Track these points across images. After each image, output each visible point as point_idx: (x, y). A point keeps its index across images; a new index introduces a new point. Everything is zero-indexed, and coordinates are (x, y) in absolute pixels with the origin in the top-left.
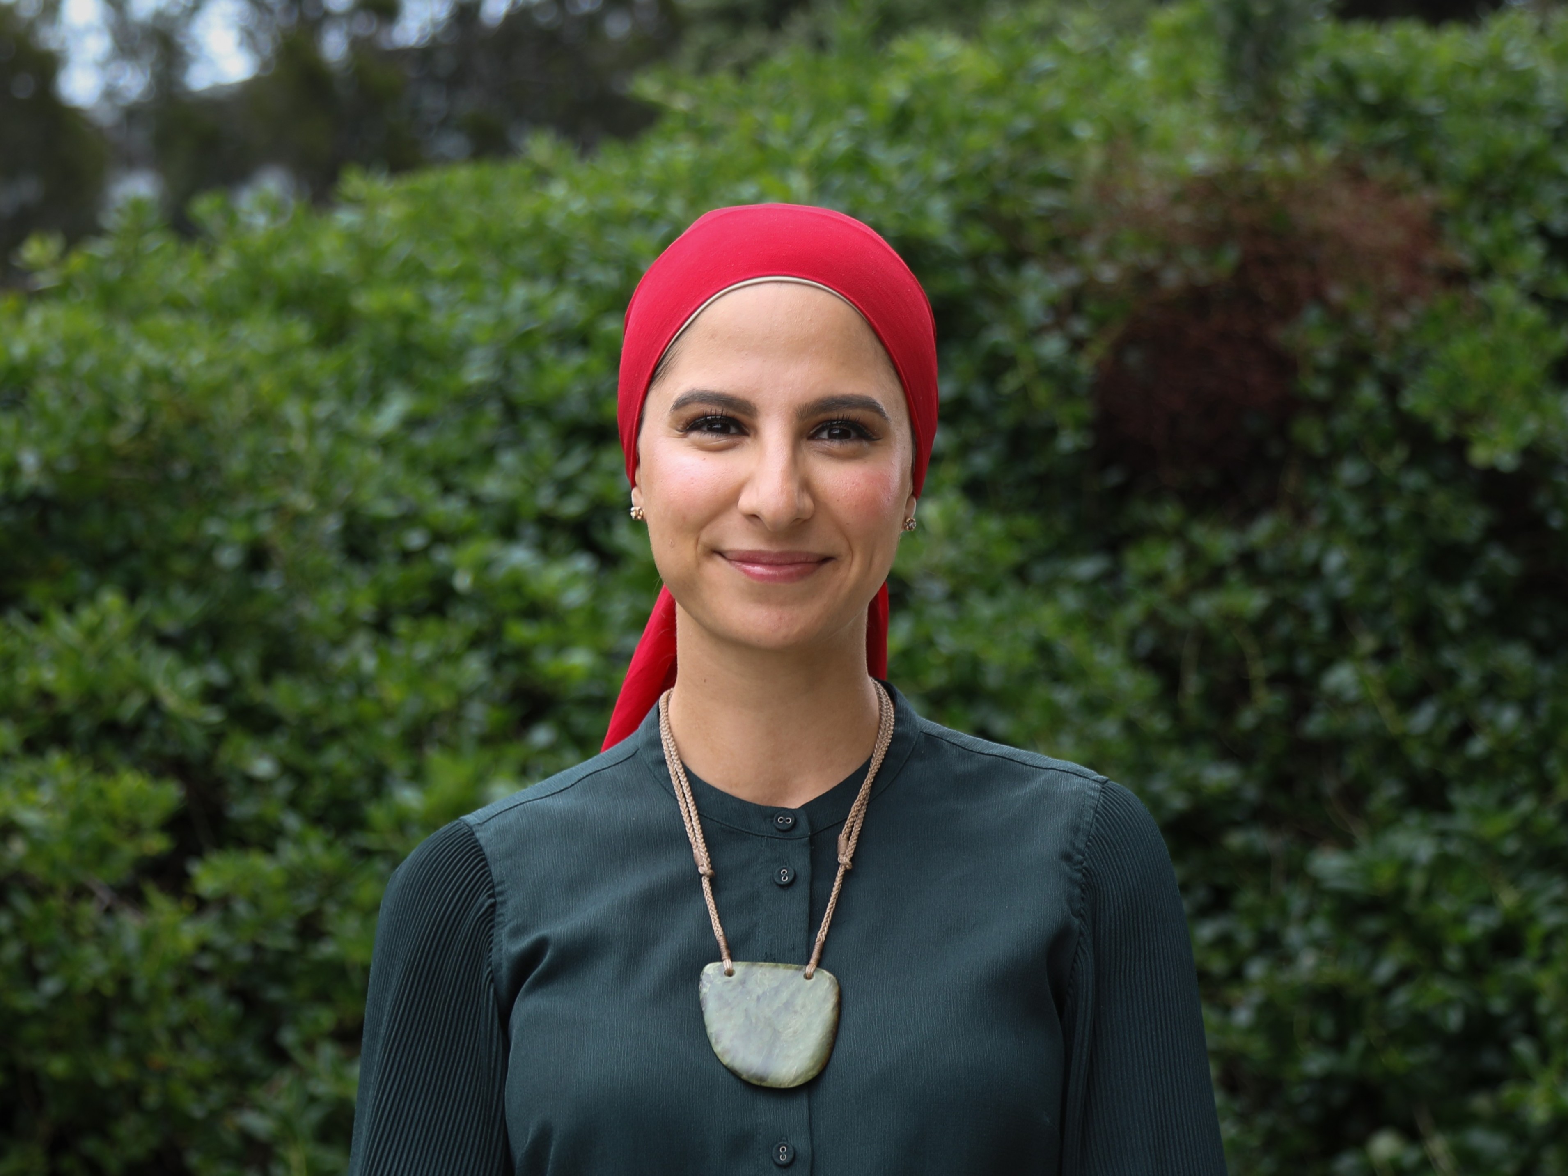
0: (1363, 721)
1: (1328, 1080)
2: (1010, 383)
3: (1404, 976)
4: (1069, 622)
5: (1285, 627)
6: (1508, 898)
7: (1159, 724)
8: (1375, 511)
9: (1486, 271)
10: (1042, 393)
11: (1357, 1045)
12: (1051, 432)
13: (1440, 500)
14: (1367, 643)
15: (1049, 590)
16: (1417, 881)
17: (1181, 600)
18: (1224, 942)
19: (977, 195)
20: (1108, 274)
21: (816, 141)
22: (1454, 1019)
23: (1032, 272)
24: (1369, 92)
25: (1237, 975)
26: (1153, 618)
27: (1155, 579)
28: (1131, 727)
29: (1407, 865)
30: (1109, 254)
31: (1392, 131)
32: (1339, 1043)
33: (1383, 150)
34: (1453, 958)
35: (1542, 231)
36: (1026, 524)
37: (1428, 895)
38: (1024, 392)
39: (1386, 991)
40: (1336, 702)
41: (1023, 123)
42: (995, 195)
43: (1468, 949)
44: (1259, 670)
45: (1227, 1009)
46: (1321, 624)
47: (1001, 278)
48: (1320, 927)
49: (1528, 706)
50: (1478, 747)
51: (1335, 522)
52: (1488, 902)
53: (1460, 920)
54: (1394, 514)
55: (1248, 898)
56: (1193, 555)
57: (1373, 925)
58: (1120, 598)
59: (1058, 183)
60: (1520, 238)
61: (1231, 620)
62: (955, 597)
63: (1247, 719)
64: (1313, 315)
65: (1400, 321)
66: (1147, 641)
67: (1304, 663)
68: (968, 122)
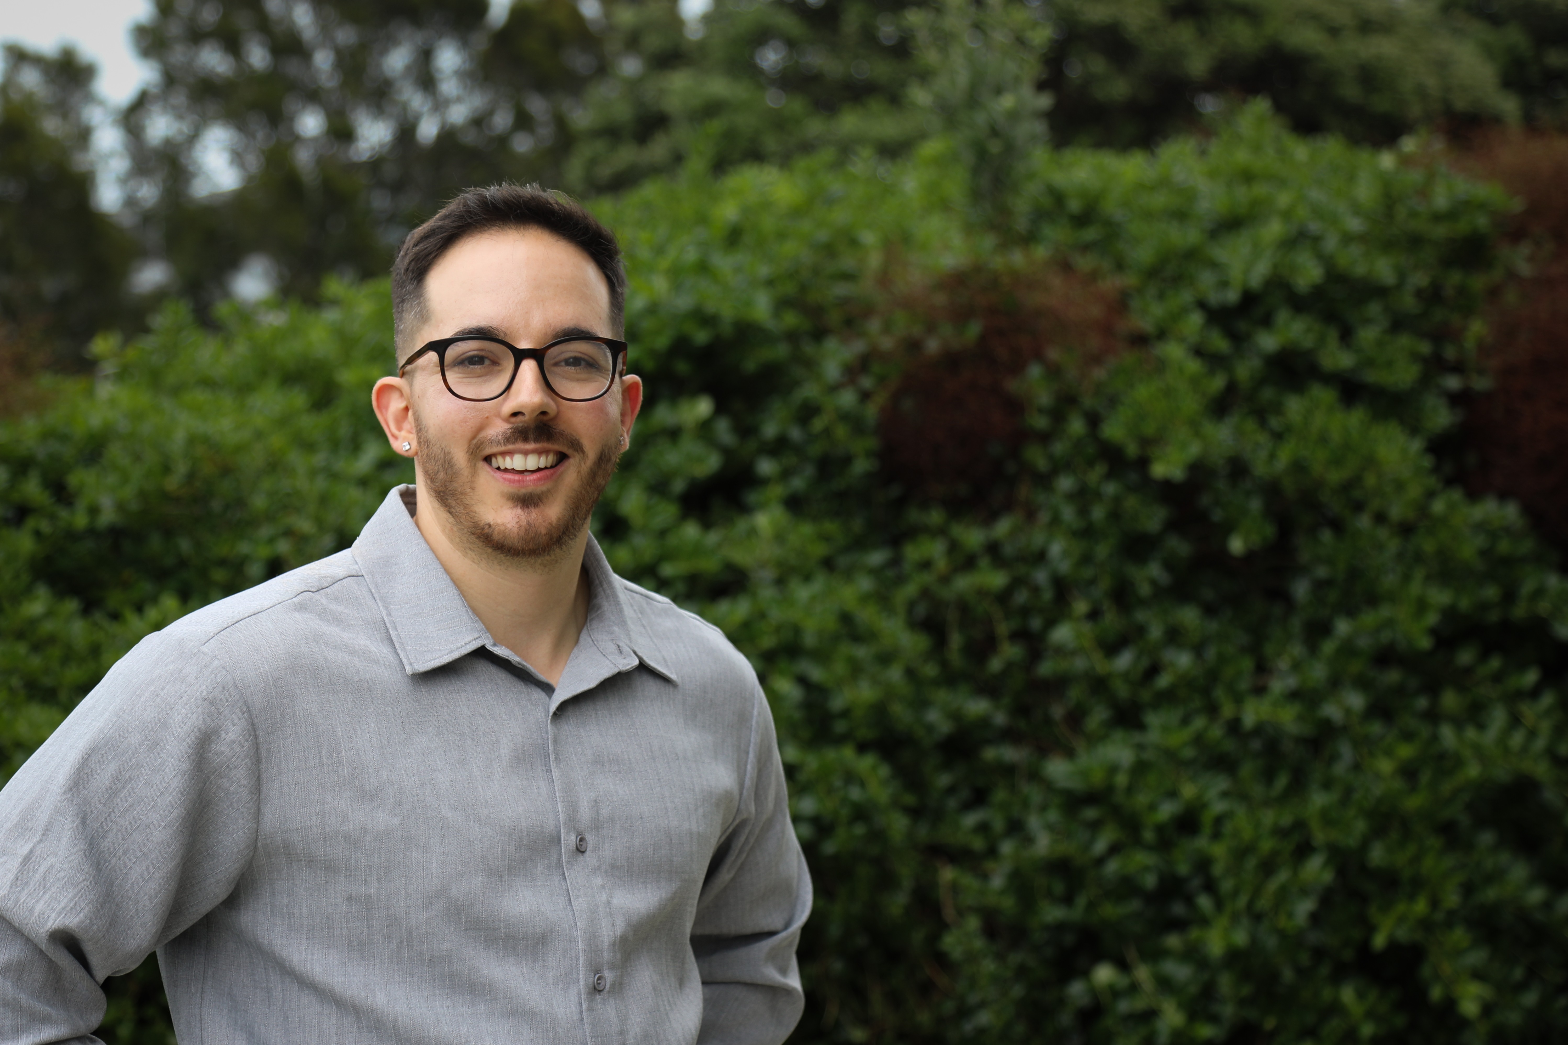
0: (1079, 664)
1: (1060, 927)
2: (818, 424)
3: (1114, 849)
4: (865, 599)
5: (1021, 597)
6: (1189, 791)
7: (930, 670)
8: (1083, 511)
9: (1162, 334)
10: (841, 432)
11: (1081, 901)
12: (847, 460)
13: (1131, 502)
14: (1081, 607)
15: (849, 574)
16: (1121, 780)
17: (945, 580)
18: (983, 828)
19: (789, 289)
20: (887, 343)
21: (672, 253)
22: (1150, 881)
23: (831, 344)
24: (1074, 205)
25: (992, 852)
26: (925, 593)
27: (926, 565)
28: (910, 673)
29: (1113, 769)
30: (887, 329)
31: (1091, 234)
32: (1068, 900)
33: (1086, 248)
34: (1149, 835)
35: (1202, 305)
36: (831, 527)
37: (1130, 790)
38: (827, 432)
39: (1100, 861)
40: (1060, 651)
41: (823, 235)
42: (803, 288)
43: (1160, 829)
44: (1003, 628)
45: (985, 877)
46: (1048, 595)
47: (809, 349)
48: (1053, 815)
49: (1198, 649)
50: (1164, 681)
51: (1056, 521)
52: (1173, 794)
53: (1153, 807)
54: (1098, 513)
55: (1000, 795)
56: (954, 547)
57: (1091, 813)
58: (900, 580)
59: (848, 277)
60: (1184, 311)
61: (982, 593)
62: (781, 582)
63: (995, 665)
64: (1035, 371)
65: (1099, 374)
66: (921, 610)
67: (1036, 623)
68: (781, 236)
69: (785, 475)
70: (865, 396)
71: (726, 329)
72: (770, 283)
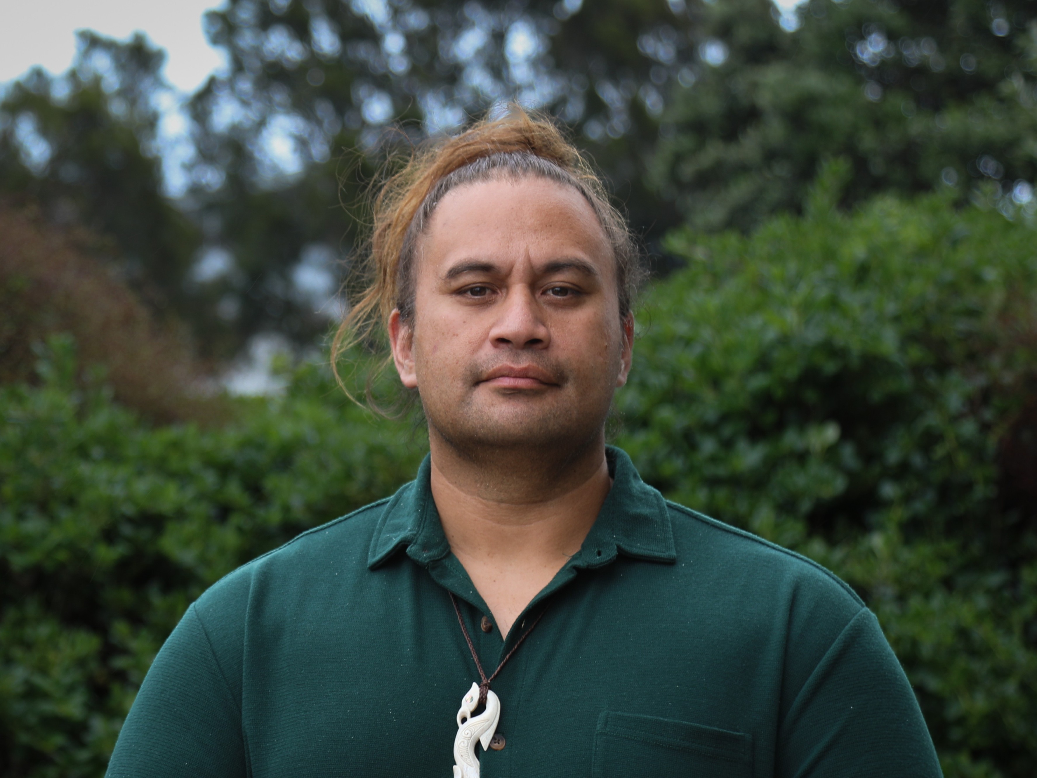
2: (940, 452)
10: (962, 459)
12: (968, 486)
15: (967, 593)
19: (915, 324)
20: (1008, 378)
21: (804, 289)
28: (1025, 688)
38: (948, 459)
58: (1017, 601)
59: (972, 313)
69: (908, 498)
70: (985, 427)
71: (855, 362)
72: (897, 319)
